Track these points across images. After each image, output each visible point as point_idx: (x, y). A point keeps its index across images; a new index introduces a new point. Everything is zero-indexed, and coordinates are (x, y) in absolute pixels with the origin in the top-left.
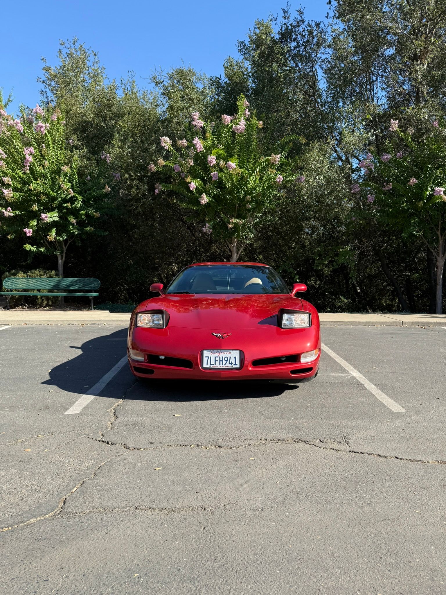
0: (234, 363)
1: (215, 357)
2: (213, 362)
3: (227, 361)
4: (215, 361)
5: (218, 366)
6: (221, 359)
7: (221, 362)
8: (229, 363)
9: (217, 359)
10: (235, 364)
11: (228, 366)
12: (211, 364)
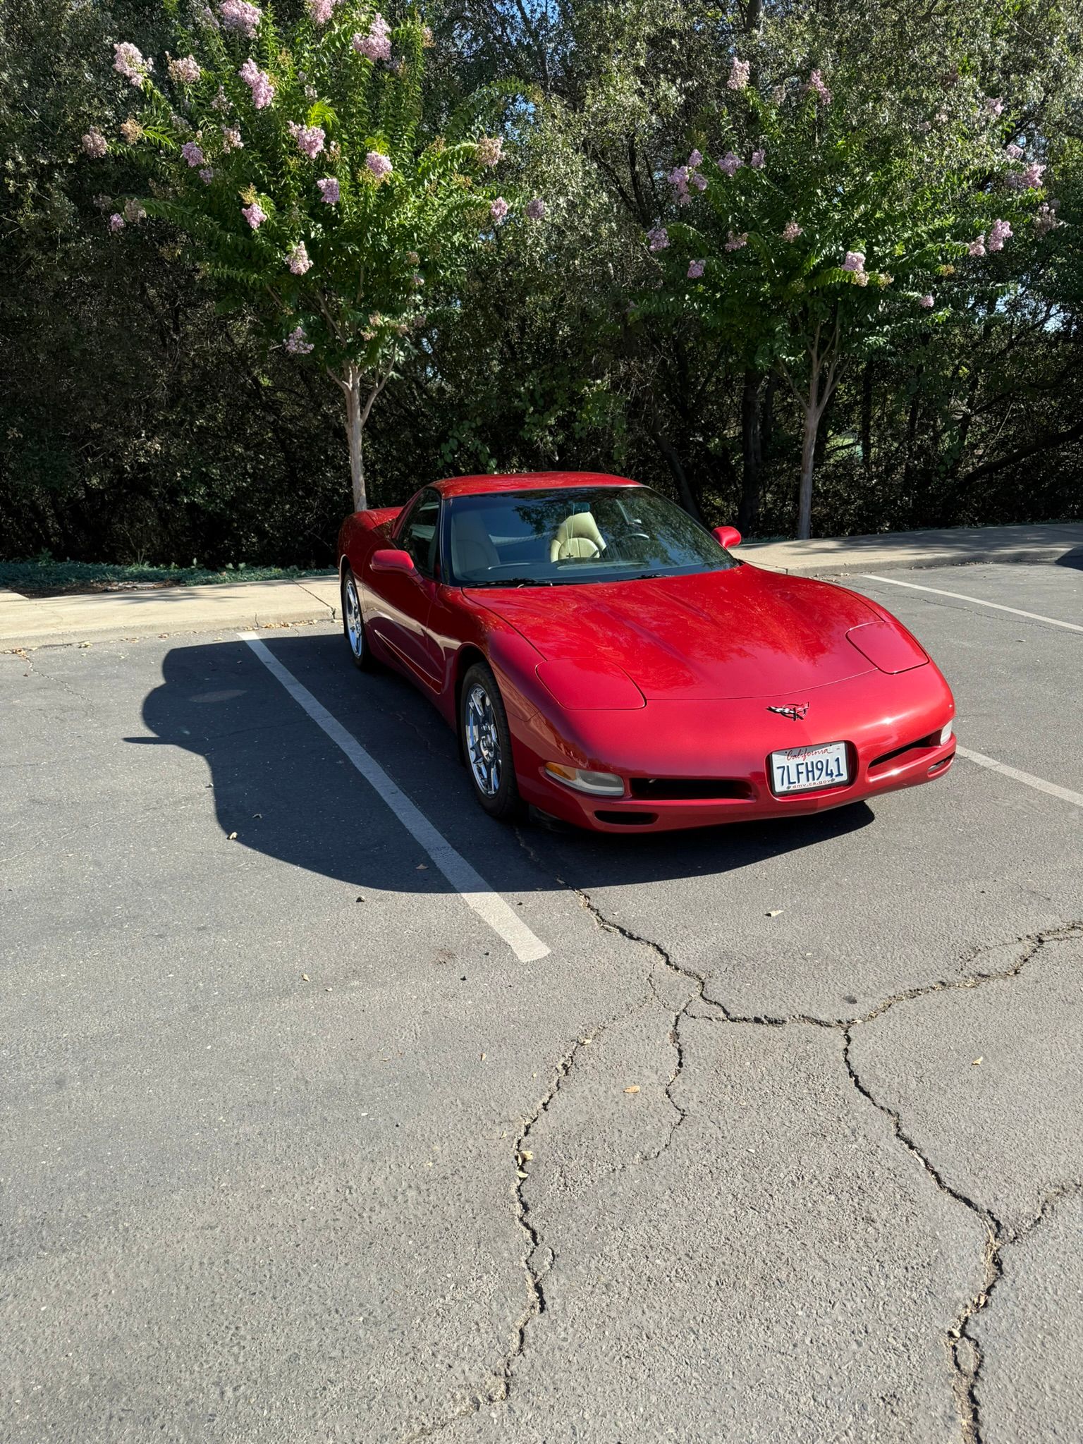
0: (835, 773)
1: (798, 765)
2: (794, 778)
3: (822, 769)
4: (799, 773)
5: (804, 784)
6: (810, 769)
7: (810, 774)
8: (827, 774)
9: (802, 768)
10: (840, 774)
11: (825, 780)
12: (790, 783)
